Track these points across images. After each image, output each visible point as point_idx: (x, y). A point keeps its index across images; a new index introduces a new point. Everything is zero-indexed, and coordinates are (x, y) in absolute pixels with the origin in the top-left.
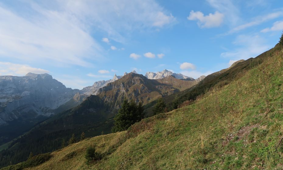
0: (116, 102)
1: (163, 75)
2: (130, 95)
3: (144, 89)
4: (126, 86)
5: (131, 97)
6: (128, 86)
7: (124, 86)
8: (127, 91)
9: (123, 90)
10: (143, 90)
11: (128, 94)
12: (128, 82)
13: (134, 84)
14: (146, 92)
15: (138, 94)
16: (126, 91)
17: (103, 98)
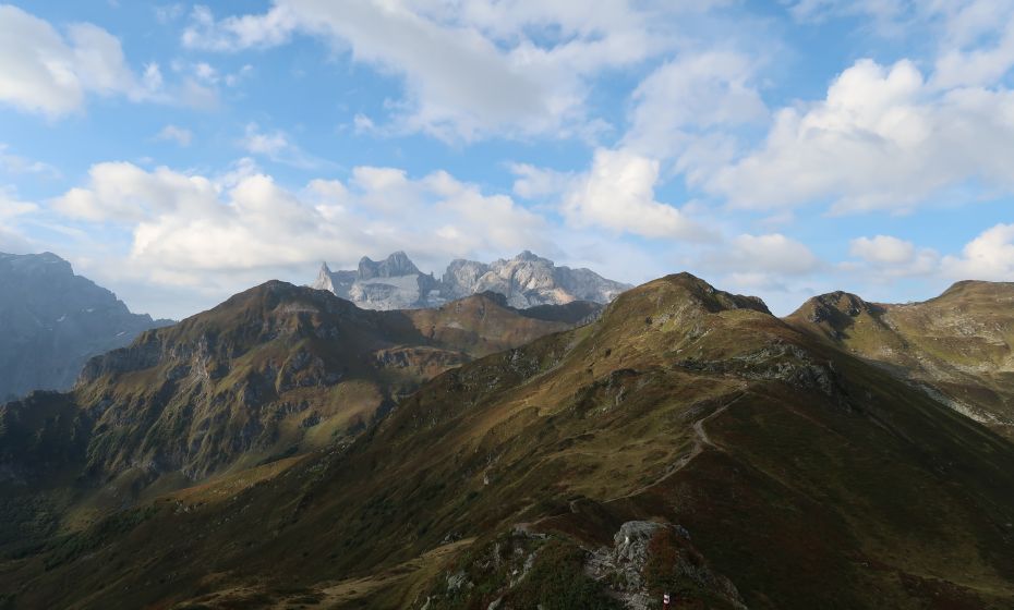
0: (150, 431)
1: (513, 275)
2: (222, 396)
3: (305, 366)
4: (224, 349)
5: (229, 407)
6: (230, 351)
7: (211, 350)
8: (219, 373)
9: (201, 372)
10: (296, 371)
11: (217, 392)
12: (240, 330)
13: (265, 339)
14: (312, 383)
15: (271, 395)
16: (212, 377)
17: (93, 408)
